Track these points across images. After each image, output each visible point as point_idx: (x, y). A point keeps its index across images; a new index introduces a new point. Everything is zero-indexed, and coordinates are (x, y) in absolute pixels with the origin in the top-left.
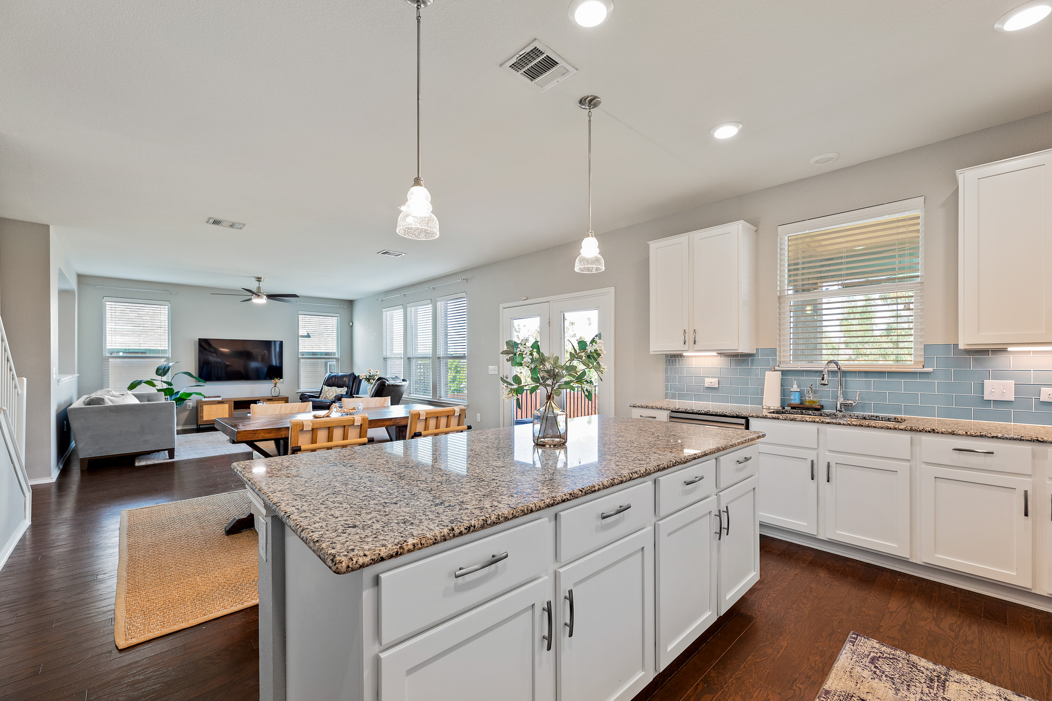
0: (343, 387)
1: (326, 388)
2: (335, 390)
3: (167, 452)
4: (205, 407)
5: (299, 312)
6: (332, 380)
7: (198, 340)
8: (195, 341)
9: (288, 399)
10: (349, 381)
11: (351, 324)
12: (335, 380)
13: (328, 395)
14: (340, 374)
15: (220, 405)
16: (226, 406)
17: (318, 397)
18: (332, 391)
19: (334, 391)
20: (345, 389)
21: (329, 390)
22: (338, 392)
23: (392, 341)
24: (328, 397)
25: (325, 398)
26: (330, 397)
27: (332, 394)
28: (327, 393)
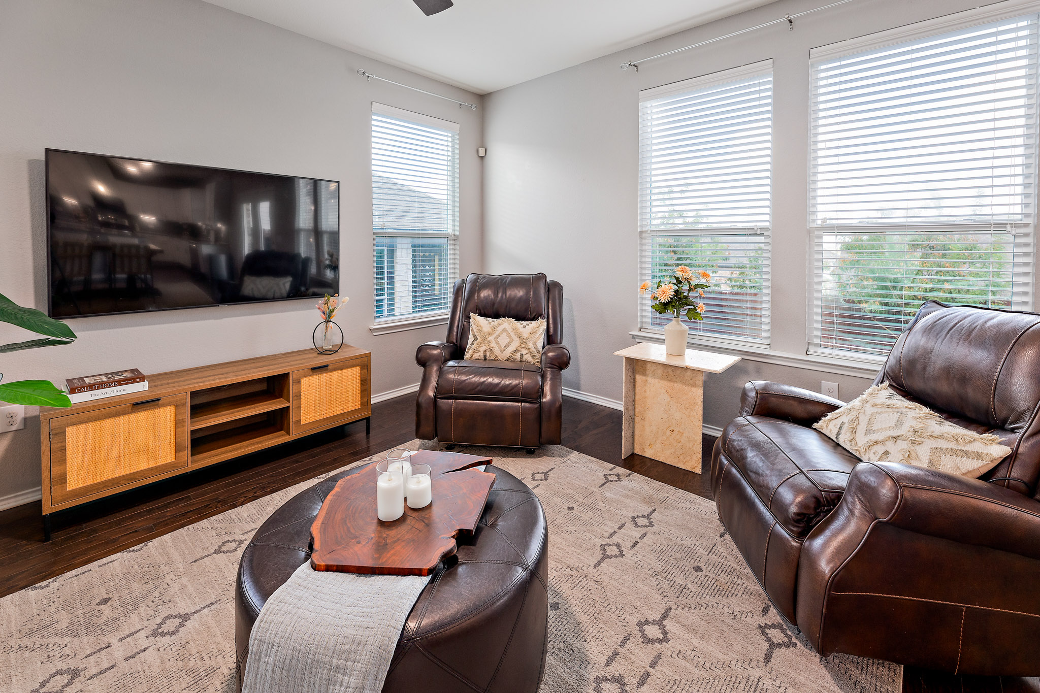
1: (478, 322)
2: (515, 329)
4: (72, 433)
7: (42, 157)
8: (32, 163)
9: (369, 360)
10: (538, 298)
11: (482, 153)
12: (496, 294)
13: (493, 344)
15: (141, 416)
16: (165, 415)
18: (504, 330)
19: (510, 330)
20: (542, 325)
21: (494, 328)
22: (525, 335)
24: (497, 351)
25: (485, 356)
26: (502, 351)
27: (508, 340)
28: (491, 338)
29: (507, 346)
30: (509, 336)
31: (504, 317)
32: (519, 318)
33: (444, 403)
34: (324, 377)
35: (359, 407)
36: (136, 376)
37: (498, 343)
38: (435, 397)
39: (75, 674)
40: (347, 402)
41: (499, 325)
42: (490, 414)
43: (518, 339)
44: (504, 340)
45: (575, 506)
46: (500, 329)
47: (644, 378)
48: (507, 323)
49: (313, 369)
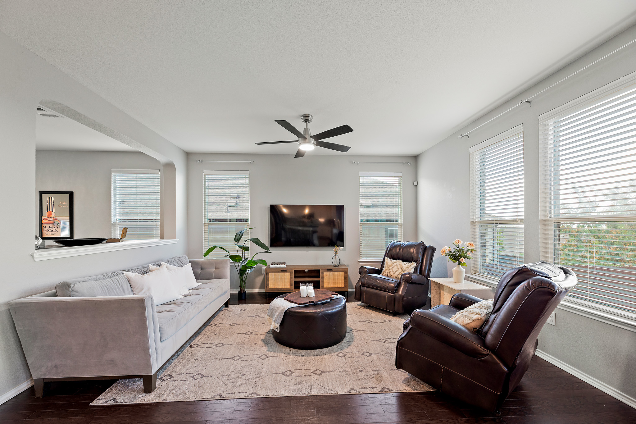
0: (410, 262)
1: (388, 261)
2: (401, 265)
3: (142, 380)
4: (271, 275)
5: (361, 174)
6: (396, 250)
7: (269, 208)
9: (348, 270)
10: (417, 253)
11: (415, 184)
12: (400, 250)
13: (391, 270)
14: (406, 243)
15: (283, 274)
16: (289, 275)
17: (379, 272)
18: (397, 265)
19: (399, 265)
20: (414, 265)
21: (392, 264)
22: (404, 268)
23: (484, 199)
24: (392, 273)
25: (388, 275)
26: (394, 274)
27: (397, 269)
28: (390, 268)
29: (396, 272)
30: (398, 268)
31: (398, 260)
32: (404, 261)
33: (362, 288)
34: (331, 273)
35: (344, 287)
36: (284, 264)
37: (392, 270)
38: (361, 286)
39: (259, 316)
40: (340, 284)
41: (395, 263)
42: (376, 294)
43: (401, 269)
44: (395, 269)
45: (387, 330)
46: (395, 264)
47: (443, 292)
48: (399, 262)
49: (327, 270)
